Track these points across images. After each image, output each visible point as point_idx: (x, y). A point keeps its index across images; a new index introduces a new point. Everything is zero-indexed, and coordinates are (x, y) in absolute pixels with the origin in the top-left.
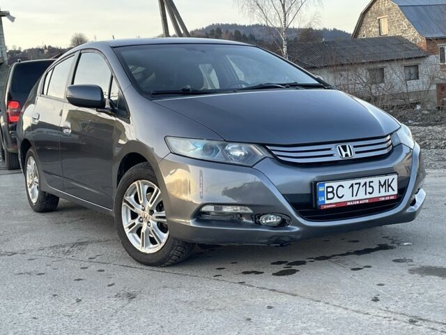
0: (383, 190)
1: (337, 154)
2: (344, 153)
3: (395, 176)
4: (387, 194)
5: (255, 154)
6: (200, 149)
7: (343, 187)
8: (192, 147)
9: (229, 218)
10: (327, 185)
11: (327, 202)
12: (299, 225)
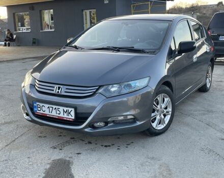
4: (68, 117)
12: (31, 118)
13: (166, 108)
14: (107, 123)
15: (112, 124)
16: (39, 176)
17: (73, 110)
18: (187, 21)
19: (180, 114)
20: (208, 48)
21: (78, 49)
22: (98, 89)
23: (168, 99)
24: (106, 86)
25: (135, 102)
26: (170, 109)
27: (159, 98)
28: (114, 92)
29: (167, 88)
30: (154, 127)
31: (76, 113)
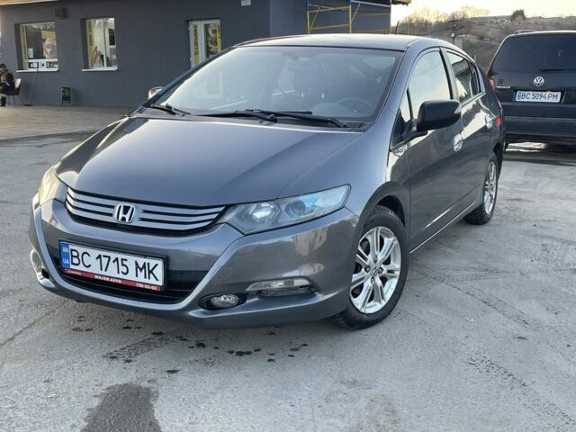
0: (141, 274)
4: (147, 281)
7: (89, 255)
10: (71, 247)
11: (72, 267)
12: (55, 282)
13: (387, 262)
14: (242, 298)
15: (256, 299)
16: (73, 426)
17: (160, 263)
18: (441, 52)
19: (421, 276)
20: (489, 119)
21: (174, 114)
22: (221, 214)
23: (392, 239)
24: (243, 207)
25: (312, 246)
26: (396, 265)
27: (372, 238)
28: (263, 220)
29: (391, 214)
30: (359, 307)
31: (168, 273)
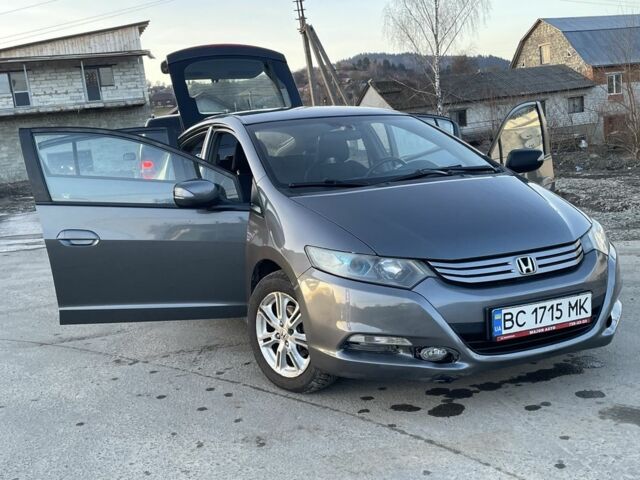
0: (573, 313)
1: (515, 268)
2: (524, 268)
3: (589, 295)
4: (579, 317)
5: (415, 273)
6: (347, 263)
7: (524, 313)
8: (337, 262)
9: (382, 349)
10: (504, 311)
11: (504, 332)
